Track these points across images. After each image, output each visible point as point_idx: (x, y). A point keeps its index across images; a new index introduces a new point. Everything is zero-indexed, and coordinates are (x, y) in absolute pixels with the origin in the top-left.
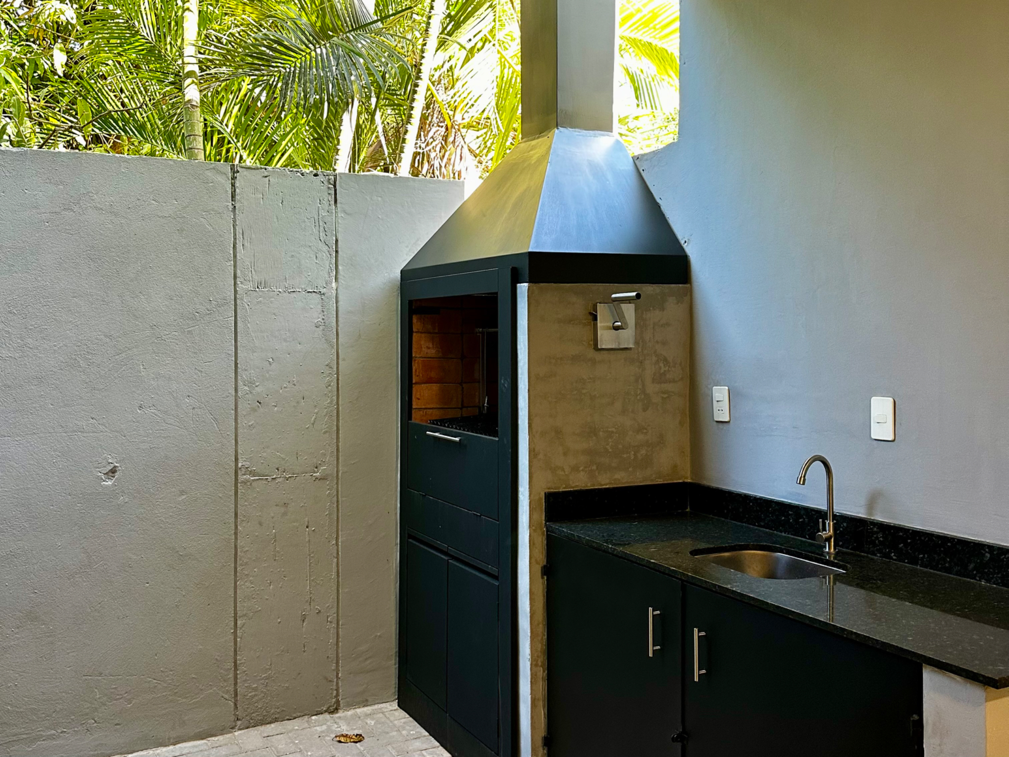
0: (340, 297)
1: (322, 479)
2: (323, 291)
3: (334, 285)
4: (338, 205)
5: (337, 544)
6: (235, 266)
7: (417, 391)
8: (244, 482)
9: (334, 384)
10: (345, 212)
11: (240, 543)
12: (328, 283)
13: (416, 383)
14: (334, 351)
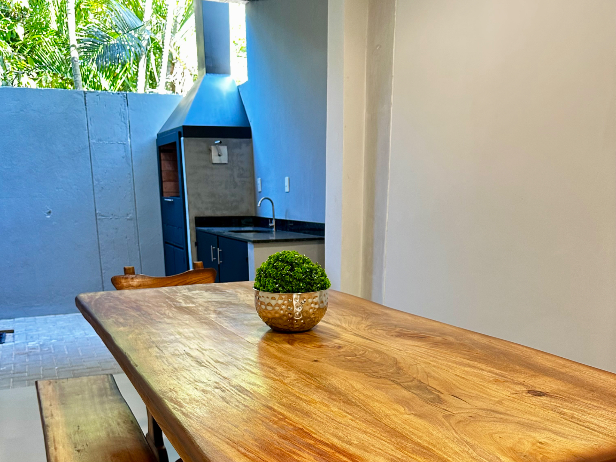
0: (132, 146)
1: (130, 219)
2: (124, 143)
3: (129, 140)
4: (129, 106)
5: (139, 245)
6: (88, 132)
7: (164, 184)
8: (100, 219)
9: (132, 181)
10: (132, 109)
11: (100, 242)
12: (126, 140)
13: (164, 181)
14: (131, 168)
